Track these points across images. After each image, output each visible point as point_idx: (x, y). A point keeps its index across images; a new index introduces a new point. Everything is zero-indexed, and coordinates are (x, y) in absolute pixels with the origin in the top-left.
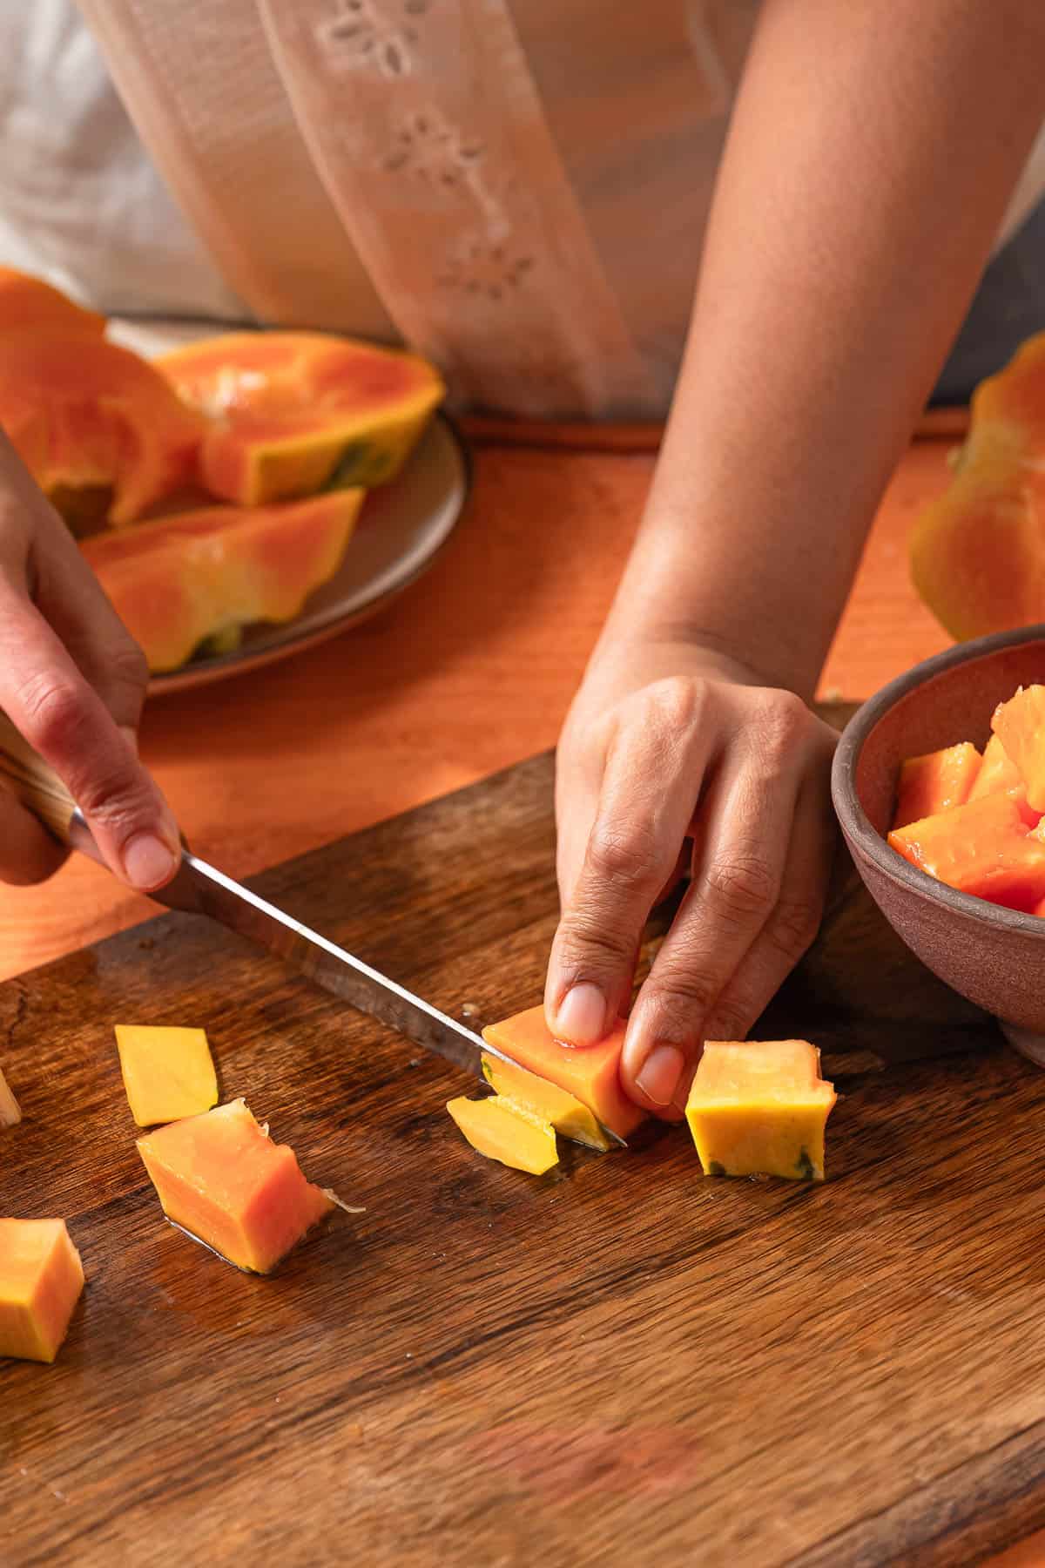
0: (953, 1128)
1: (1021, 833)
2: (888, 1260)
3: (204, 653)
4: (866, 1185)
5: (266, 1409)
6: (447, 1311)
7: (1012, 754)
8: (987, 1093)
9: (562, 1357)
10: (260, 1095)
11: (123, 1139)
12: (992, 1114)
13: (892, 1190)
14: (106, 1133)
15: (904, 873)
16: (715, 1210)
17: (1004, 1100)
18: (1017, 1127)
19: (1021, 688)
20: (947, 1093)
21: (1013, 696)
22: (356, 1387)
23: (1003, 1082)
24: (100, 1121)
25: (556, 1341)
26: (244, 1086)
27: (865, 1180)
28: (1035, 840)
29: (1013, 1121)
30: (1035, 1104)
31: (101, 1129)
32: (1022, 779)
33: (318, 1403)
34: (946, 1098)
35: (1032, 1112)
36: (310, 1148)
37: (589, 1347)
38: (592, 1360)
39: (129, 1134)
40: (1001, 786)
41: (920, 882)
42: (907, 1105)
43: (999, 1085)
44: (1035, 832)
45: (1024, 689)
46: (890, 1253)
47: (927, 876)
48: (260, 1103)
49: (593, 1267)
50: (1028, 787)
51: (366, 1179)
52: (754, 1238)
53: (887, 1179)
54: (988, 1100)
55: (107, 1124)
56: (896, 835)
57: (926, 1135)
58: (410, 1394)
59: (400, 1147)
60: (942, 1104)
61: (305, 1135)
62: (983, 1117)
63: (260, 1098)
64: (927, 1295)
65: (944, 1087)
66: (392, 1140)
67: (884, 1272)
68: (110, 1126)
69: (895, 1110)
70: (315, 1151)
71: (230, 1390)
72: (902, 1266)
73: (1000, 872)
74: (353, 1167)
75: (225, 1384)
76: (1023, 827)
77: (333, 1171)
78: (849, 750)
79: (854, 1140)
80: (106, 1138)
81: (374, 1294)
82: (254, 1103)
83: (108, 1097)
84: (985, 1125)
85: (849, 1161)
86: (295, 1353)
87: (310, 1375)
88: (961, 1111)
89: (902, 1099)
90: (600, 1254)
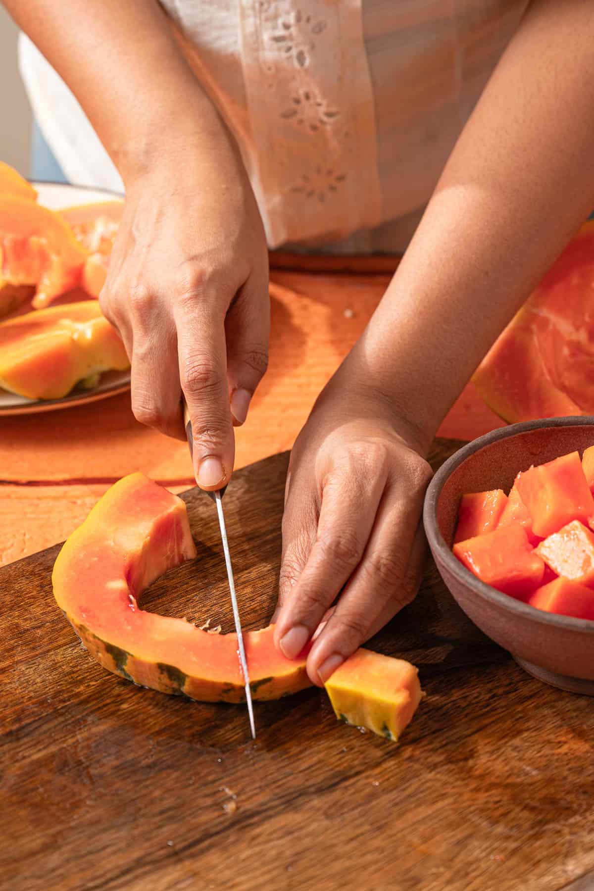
0: (480, 712)
1: (528, 550)
2: (443, 796)
3: (79, 389)
4: (431, 747)
5: (89, 874)
6: (193, 815)
7: (525, 501)
8: (500, 691)
9: (257, 849)
10: (95, 667)
11: (17, 692)
12: (503, 704)
13: (446, 751)
14: (8, 687)
15: (462, 574)
16: (347, 758)
17: (511, 695)
18: (517, 713)
19: (532, 466)
20: (478, 690)
21: (528, 469)
22: (140, 862)
23: (510, 684)
24: (5, 680)
25: (254, 839)
26: (87, 661)
27: (431, 743)
28: (536, 555)
29: (515, 710)
30: (529, 699)
31: (6, 684)
32: (529, 515)
33: (116, 872)
34: (477, 692)
35: (526, 704)
36: (122, 704)
37: (272, 844)
38: (273, 853)
39: (21, 689)
40: (518, 517)
41: (471, 580)
42: (456, 695)
43: (507, 686)
44: (537, 551)
45: (534, 467)
46: (444, 792)
47: (475, 576)
48: (96, 673)
49: (277, 791)
50: (533, 520)
51: (151, 726)
52: (367, 777)
53: (444, 743)
54: (502, 695)
55: (9, 681)
56: (458, 546)
57: (466, 716)
58: (170, 869)
59: (172, 706)
60: (475, 695)
61: (119, 695)
62: (498, 706)
63: (96, 669)
64: (464, 820)
65: (476, 685)
66: (168, 701)
67: (440, 805)
68: (10, 683)
69: (449, 698)
70: (124, 706)
71: (68, 861)
72: (451, 800)
73: (515, 573)
74: (145, 717)
75: (66, 856)
76: (531, 546)
77: (134, 720)
78: (433, 492)
79: (425, 716)
80: (8, 691)
81: (152, 802)
82: (92, 673)
83: (11, 664)
84: (500, 710)
85: (422, 729)
86: (106, 838)
87: (114, 853)
88: (487, 700)
89: (453, 691)
90: (280, 783)
